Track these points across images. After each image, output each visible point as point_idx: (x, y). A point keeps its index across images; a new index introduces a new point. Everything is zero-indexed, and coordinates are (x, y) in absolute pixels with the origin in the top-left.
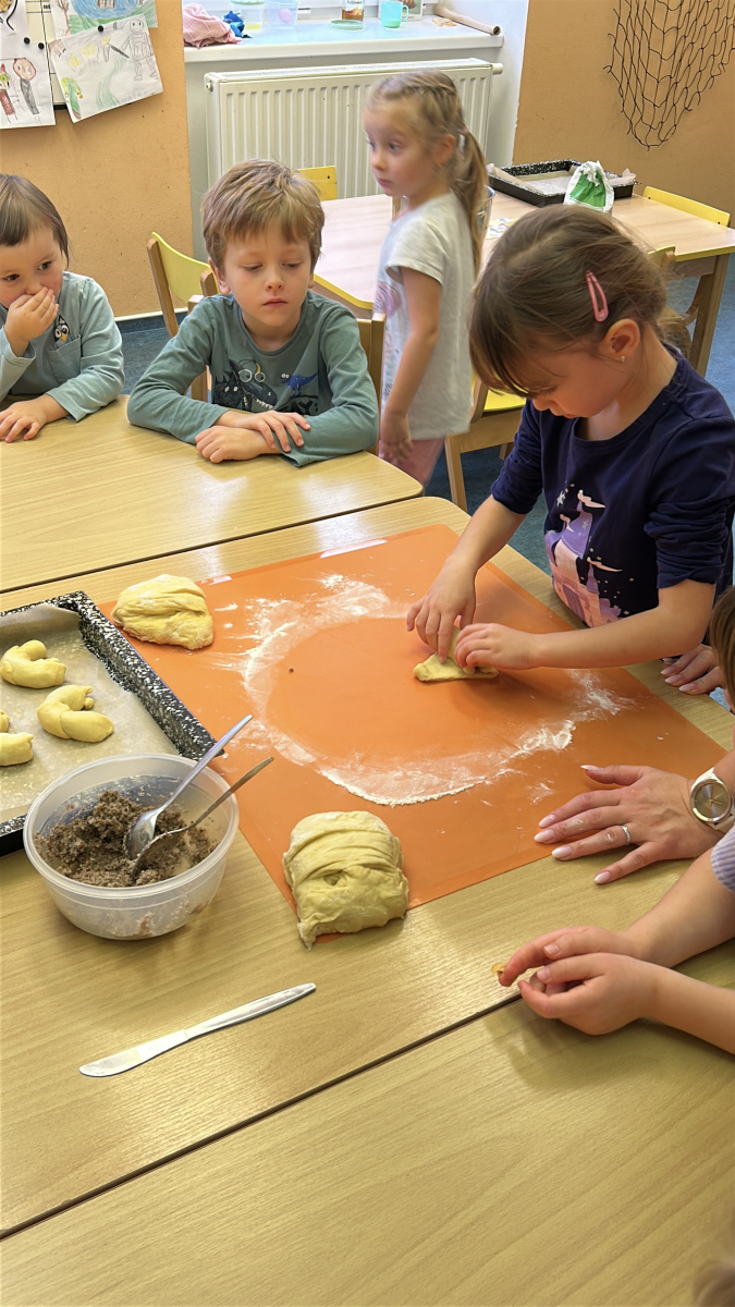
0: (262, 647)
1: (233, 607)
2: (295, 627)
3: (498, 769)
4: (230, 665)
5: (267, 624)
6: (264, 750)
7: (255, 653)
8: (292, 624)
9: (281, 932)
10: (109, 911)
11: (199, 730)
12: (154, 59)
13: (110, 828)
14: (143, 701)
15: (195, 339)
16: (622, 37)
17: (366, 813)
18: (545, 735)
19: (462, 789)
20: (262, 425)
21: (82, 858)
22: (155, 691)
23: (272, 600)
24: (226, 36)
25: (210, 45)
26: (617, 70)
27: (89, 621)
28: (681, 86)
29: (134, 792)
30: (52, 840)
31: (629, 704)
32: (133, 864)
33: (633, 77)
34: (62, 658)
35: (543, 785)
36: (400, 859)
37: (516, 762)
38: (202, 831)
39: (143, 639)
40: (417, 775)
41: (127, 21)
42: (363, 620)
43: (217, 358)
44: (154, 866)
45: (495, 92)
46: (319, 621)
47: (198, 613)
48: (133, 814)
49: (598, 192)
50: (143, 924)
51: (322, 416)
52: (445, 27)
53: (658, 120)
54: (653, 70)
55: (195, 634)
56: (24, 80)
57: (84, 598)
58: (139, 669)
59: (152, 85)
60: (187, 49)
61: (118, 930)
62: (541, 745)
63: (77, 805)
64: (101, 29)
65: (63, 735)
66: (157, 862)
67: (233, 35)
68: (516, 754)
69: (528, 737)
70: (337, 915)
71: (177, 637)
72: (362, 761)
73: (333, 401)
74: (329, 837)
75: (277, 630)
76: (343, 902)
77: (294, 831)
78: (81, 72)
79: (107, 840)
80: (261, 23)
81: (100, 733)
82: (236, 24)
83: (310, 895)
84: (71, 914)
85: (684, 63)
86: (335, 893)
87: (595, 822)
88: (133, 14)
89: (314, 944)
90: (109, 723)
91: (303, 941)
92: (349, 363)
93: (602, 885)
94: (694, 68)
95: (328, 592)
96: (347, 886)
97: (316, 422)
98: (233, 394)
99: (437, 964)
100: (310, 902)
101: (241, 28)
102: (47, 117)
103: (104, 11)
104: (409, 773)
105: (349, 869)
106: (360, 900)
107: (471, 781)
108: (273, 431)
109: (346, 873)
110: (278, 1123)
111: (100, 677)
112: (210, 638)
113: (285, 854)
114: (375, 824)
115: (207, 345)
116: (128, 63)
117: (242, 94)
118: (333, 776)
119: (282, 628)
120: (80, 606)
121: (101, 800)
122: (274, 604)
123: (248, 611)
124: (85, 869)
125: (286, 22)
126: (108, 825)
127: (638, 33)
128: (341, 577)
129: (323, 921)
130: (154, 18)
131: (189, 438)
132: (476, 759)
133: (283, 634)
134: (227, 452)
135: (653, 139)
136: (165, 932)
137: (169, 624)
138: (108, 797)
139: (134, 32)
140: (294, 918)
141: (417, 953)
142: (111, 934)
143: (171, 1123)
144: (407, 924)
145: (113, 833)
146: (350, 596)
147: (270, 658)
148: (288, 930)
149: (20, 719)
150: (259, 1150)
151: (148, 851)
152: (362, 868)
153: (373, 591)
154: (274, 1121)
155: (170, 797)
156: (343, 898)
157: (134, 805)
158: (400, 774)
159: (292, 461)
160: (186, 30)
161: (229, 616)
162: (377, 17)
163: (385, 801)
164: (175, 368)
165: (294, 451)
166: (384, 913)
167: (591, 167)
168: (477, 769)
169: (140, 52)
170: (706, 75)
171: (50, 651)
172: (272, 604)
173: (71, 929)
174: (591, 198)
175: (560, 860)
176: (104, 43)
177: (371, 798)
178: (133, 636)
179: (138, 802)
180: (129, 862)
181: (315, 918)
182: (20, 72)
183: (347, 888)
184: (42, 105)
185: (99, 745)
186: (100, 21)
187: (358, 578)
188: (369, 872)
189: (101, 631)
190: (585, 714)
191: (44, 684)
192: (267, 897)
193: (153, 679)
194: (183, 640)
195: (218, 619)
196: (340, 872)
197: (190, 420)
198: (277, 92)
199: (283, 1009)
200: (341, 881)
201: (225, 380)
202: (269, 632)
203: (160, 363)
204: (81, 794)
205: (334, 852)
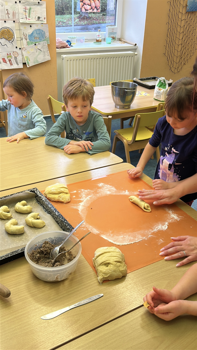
0: (83, 202)
1: (75, 192)
2: (92, 197)
3: (148, 235)
4: (75, 207)
5: (84, 196)
6: (85, 230)
7: (82, 204)
8: (91, 196)
9: (93, 280)
10: (48, 274)
11: (69, 224)
12: (49, 52)
13: (46, 251)
14: (53, 217)
15: (62, 122)
16: (168, 46)
17: (115, 247)
18: (160, 226)
19: (139, 241)
20: (81, 144)
21: (39, 259)
22: (57, 214)
23: (85, 190)
24: (67, 46)
25: (63, 48)
26: (166, 54)
27: (38, 196)
28: (183, 58)
29: (52, 241)
30: (31, 254)
31: (182, 218)
32: (53, 261)
33: (171, 56)
34: (31, 205)
35: (161, 240)
36: (124, 260)
37: (153, 233)
38: (70, 252)
39: (52, 200)
40: (127, 237)
41: (42, 42)
42: (110, 195)
43: (67, 127)
44: (59, 262)
45: (135, 60)
46: (98, 195)
47: (67, 193)
48: (52, 247)
49: (164, 85)
50: (57, 277)
51: (96, 142)
52: (122, 44)
53: (177, 66)
54: (176, 54)
55: (66, 199)
56: (15, 57)
57: (37, 190)
58: (52, 208)
59: (48, 58)
60: (57, 49)
61: (50, 279)
62: (160, 229)
63: (37, 245)
64: (35, 44)
65: (32, 226)
66: (59, 260)
67: (68, 46)
68: (153, 231)
69: (156, 227)
70: (108, 275)
71: (61, 200)
72: (112, 233)
73: (98, 138)
74: (105, 253)
75: (87, 198)
76: (110, 271)
77: (95, 252)
78: (30, 55)
79: (46, 254)
80: (75, 43)
81: (42, 225)
82: (69, 43)
83: (101, 270)
84: (37, 275)
85: (184, 53)
86: (108, 269)
87: (176, 250)
88: (43, 41)
89: (102, 283)
90: (44, 223)
91: (99, 282)
92: (102, 128)
93: (178, 267)
94: (186, 54)
95: (100, 188)
96: (111, 267)
97: (95, 143)
98: (71, 136)
99: (136, 288)
100: (101, 271)
101: (71, 44)
102: (21, 66)
103: (36, 40)
104: (125, 236)
105: (111, 262)
106: (115, 271)
107: (141, 239)
108: (84, 146)
109: (110, 263)
110: (95, 332)
111: (41, 210)
112: (70, 200)
113: (93, 258)
114: (117, 250)
115: (65, 124)
116: (42, 53)
117: (71, 60)
118: (104, 237)
119: (88, 197)
120: (36, 192)
121: (44, 244)
122: (86, 191)
123: (79, 192)
124: (40, 262)
125: (82, 42)
126: (46, 250)
127: (172, 45)
128: (103, 184)
129: (104, 277)
130: (49, 42)
131: (62, 148)
132: (142, 232)
133: (89, 199)
134: (72, 151)
135: (176, 71)
136: (62, 280)
137: (59, 196)
138: (46, 243)
139: (44, 45)
140: (96, 276)
141: (130, 285)
142: (48, 280)
143: (66, 332)
144: (127, 278)
145: (47, 252)
146: (106, 189)
147: (86, 205)
148: (95, 279)
149: (20, 222)
150: (90, 340)
151: (57, 257)
152: (115, 262)
153: (112, 187)
154: (94, 332)
155: (62, 243)
157: (53, 245)
158: (122, 237)
159: (89, 153)
160: (57, 45)
161: (74, 194)
162: (105, 41)
163: (119, 244)
164: (57, 130)
165: (89, 151)
166: (121, 275)
167: (162, 78)
168: (143, 235)
169: (45, 50)
170: (189, 56)
171: (27, 203)
172: (85, 191)
173: (36, 278)
174: (162, 86)
175: (166, 260)
176: (36, 48)
177: (115, 243)
178: (50, 200)
179: (53, 244)
180: (52, 260)
181: (103, 276)
182: (14, 55)
183: (111, 268)
184: (20, 63)
185: (41, 229)
186: (35, 42)
187: (108, 184)
188: (117, 263)
189: (41, 198)
190: (171, 220)
191: (26, 212)
192: (89, 270)
193: (56, 211)
194: (63, 200)
195: (72, 195)
196: (109, 263)
197: (62, 143)
198: (80, 60)
199: (95, 301)
200: (109, 266)
201: (69, 133)
202: (85, 198)
203: (53, 128)
204: (38, 242)
205: (107, 258)
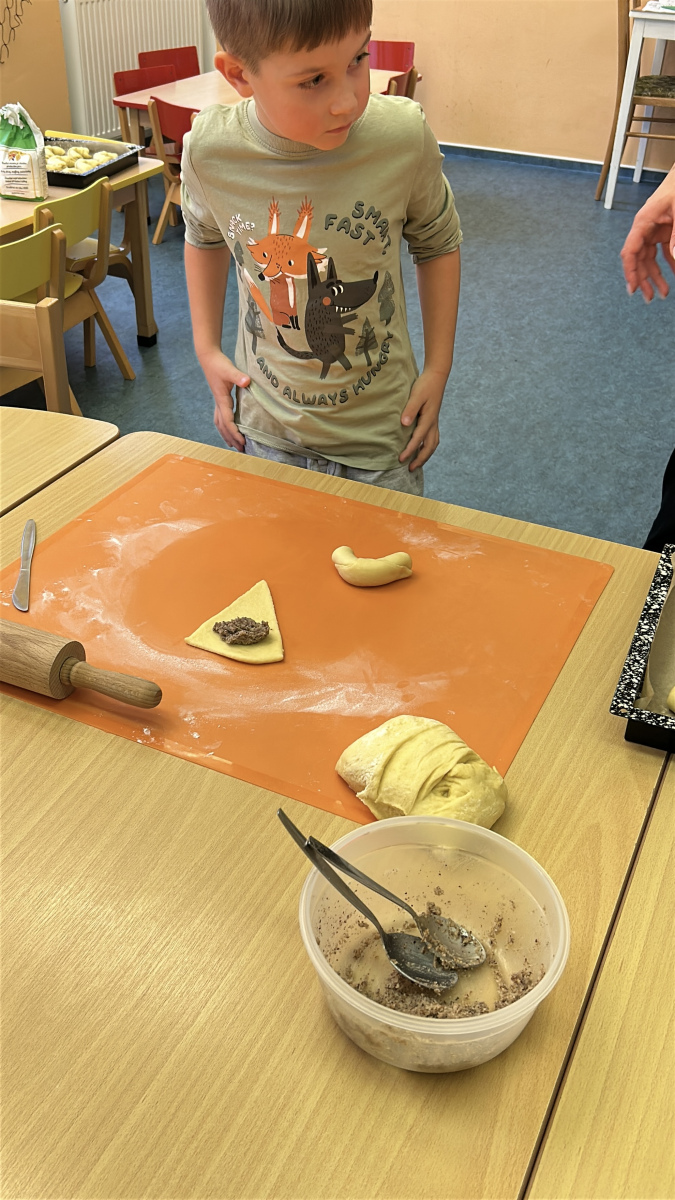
70: (476, 820)
76: (473, 810)
83: (432, 816)
86: (462, 804)
96: (463, 790)
105: (456, 771)
106: (486, 802)
109: (454, 777)
114: (425, 722)
152: (461, 765)
156: (472, 805)
167: (12, 109)
183: (468, 794)
188: (471, 767)
196: (445, 777)
200: (454, 788)
205: (426, 761)
